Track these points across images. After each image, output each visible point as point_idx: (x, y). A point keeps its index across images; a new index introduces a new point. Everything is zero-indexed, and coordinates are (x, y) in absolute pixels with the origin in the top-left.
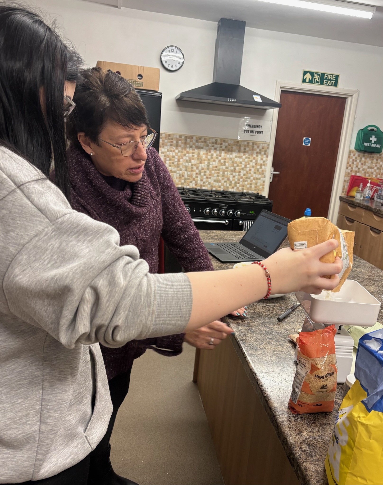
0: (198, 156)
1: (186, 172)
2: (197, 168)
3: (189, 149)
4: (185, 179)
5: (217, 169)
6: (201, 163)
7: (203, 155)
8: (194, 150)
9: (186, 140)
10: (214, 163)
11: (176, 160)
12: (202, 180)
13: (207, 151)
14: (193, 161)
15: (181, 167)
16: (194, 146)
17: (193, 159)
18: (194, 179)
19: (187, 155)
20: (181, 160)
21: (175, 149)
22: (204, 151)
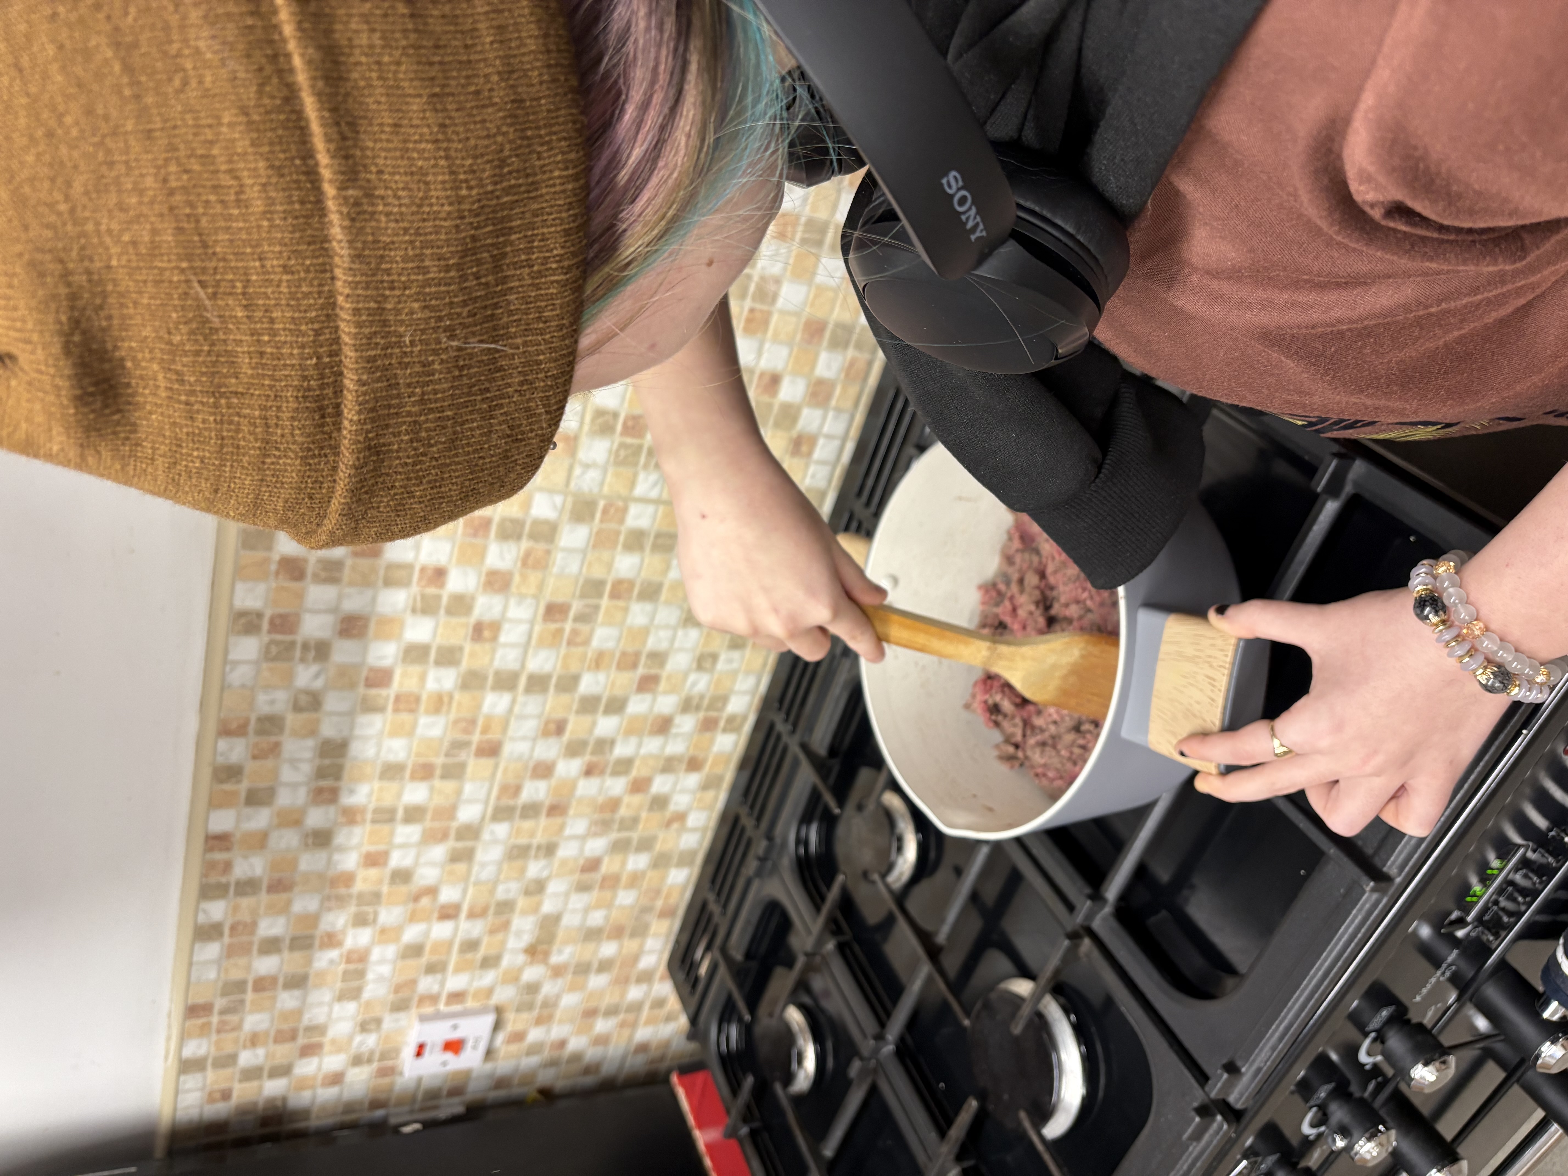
0: (424, 772)
1: (567, 851)
2: (544, 770)
3: (341, 849)
4: (620, 847)
5: (576, 606)
6: (491, 750)
7: (410, 733)
8: (351, 816)
9: (248, 887)
10: (511, 635)
11: (442, 930)
12: (663, 726)
13: (370, 707)
14: (468, 813)
15: (508, 890)
16: (316, 818)
17: (450, 812)
18: (639, 786)
19: (397, 860)
20: (448, 895)
21: (333, 954)
22: (372, 731)
